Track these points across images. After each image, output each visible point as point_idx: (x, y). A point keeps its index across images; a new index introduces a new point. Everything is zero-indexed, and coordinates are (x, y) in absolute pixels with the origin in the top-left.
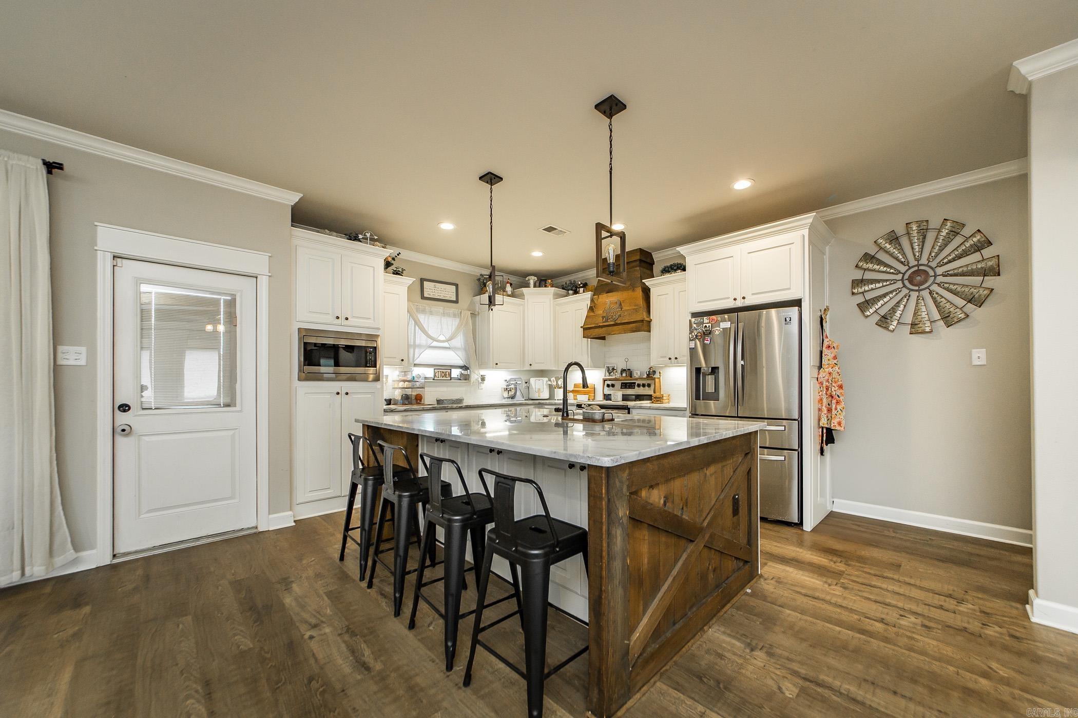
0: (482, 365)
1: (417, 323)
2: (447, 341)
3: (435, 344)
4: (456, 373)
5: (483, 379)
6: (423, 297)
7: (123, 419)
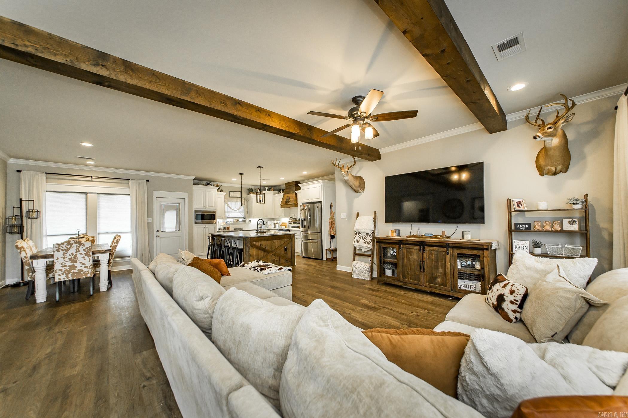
0: (250, 217)
1: (228, 205)
2: (238, 210)
3: (234, 211)
4: (241, 220)
5: (250, 221)
6: (230, 197)
7: (158, 234)
